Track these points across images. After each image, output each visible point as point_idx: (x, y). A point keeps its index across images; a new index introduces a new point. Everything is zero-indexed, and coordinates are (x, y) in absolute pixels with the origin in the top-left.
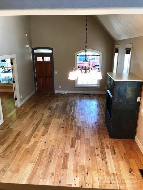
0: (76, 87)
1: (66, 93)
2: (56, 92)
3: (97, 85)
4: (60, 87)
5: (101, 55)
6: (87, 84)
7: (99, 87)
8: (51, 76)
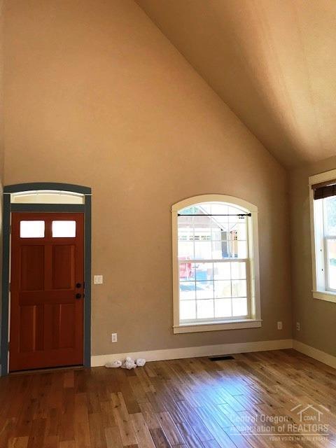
0: (176, 331)
1: (141, 363)
2: (96, 361)
3: (246, 317)
4: (114, 337)
5: (255, 215)
6: (215, 319)
7: (259, 325)
8: (78, 296)
